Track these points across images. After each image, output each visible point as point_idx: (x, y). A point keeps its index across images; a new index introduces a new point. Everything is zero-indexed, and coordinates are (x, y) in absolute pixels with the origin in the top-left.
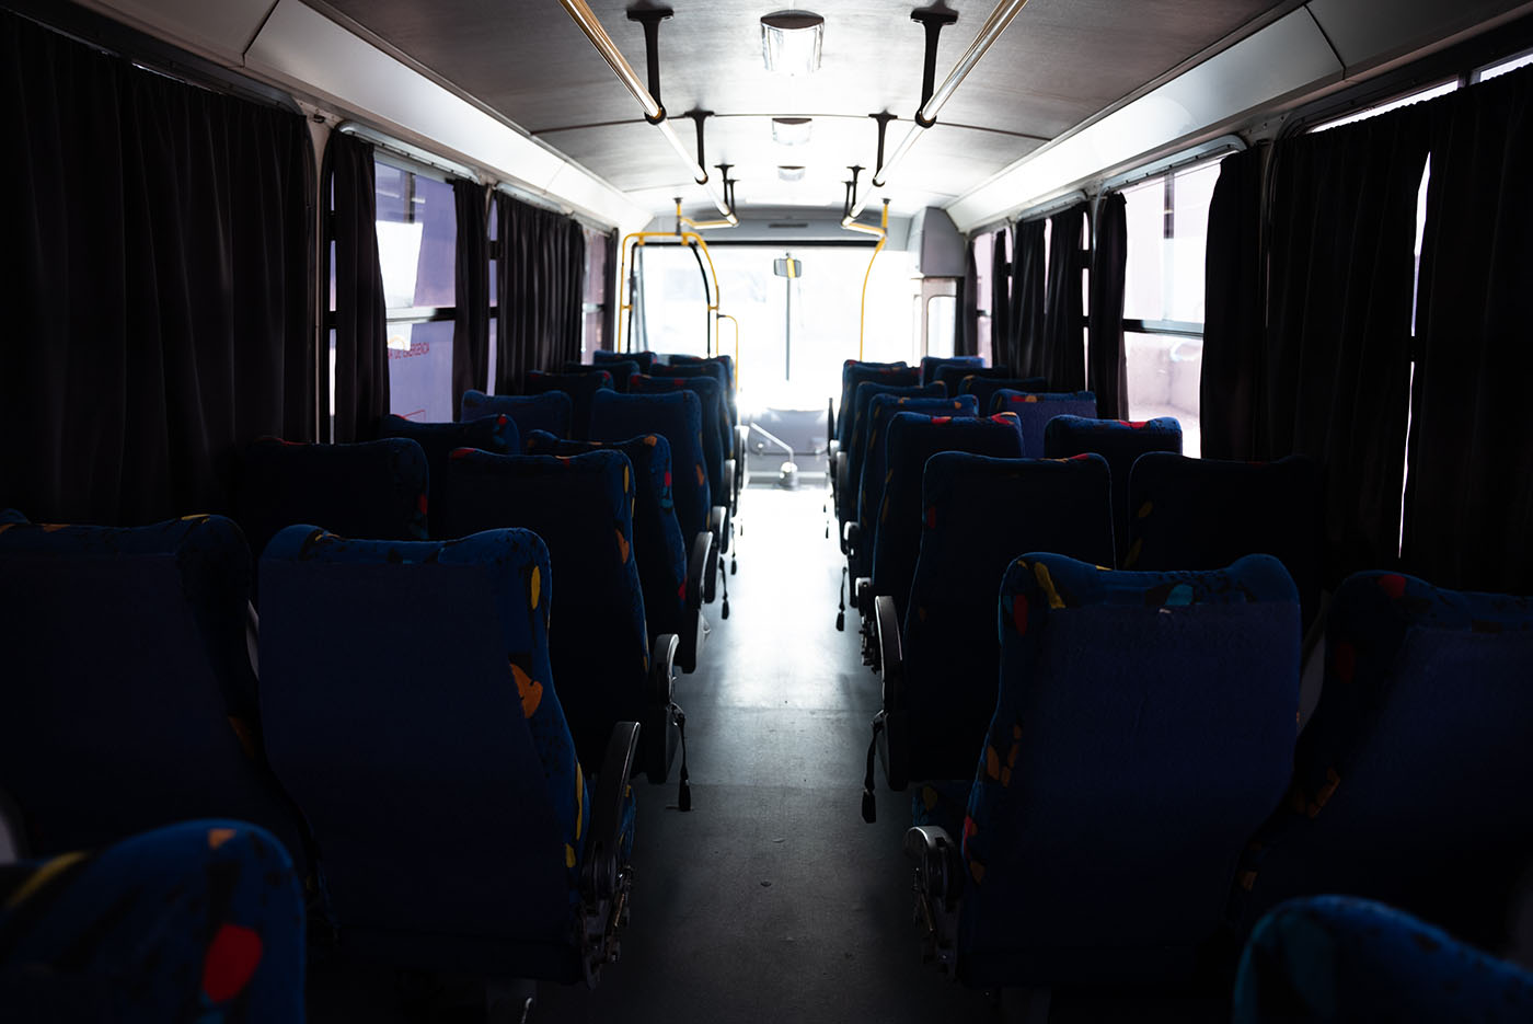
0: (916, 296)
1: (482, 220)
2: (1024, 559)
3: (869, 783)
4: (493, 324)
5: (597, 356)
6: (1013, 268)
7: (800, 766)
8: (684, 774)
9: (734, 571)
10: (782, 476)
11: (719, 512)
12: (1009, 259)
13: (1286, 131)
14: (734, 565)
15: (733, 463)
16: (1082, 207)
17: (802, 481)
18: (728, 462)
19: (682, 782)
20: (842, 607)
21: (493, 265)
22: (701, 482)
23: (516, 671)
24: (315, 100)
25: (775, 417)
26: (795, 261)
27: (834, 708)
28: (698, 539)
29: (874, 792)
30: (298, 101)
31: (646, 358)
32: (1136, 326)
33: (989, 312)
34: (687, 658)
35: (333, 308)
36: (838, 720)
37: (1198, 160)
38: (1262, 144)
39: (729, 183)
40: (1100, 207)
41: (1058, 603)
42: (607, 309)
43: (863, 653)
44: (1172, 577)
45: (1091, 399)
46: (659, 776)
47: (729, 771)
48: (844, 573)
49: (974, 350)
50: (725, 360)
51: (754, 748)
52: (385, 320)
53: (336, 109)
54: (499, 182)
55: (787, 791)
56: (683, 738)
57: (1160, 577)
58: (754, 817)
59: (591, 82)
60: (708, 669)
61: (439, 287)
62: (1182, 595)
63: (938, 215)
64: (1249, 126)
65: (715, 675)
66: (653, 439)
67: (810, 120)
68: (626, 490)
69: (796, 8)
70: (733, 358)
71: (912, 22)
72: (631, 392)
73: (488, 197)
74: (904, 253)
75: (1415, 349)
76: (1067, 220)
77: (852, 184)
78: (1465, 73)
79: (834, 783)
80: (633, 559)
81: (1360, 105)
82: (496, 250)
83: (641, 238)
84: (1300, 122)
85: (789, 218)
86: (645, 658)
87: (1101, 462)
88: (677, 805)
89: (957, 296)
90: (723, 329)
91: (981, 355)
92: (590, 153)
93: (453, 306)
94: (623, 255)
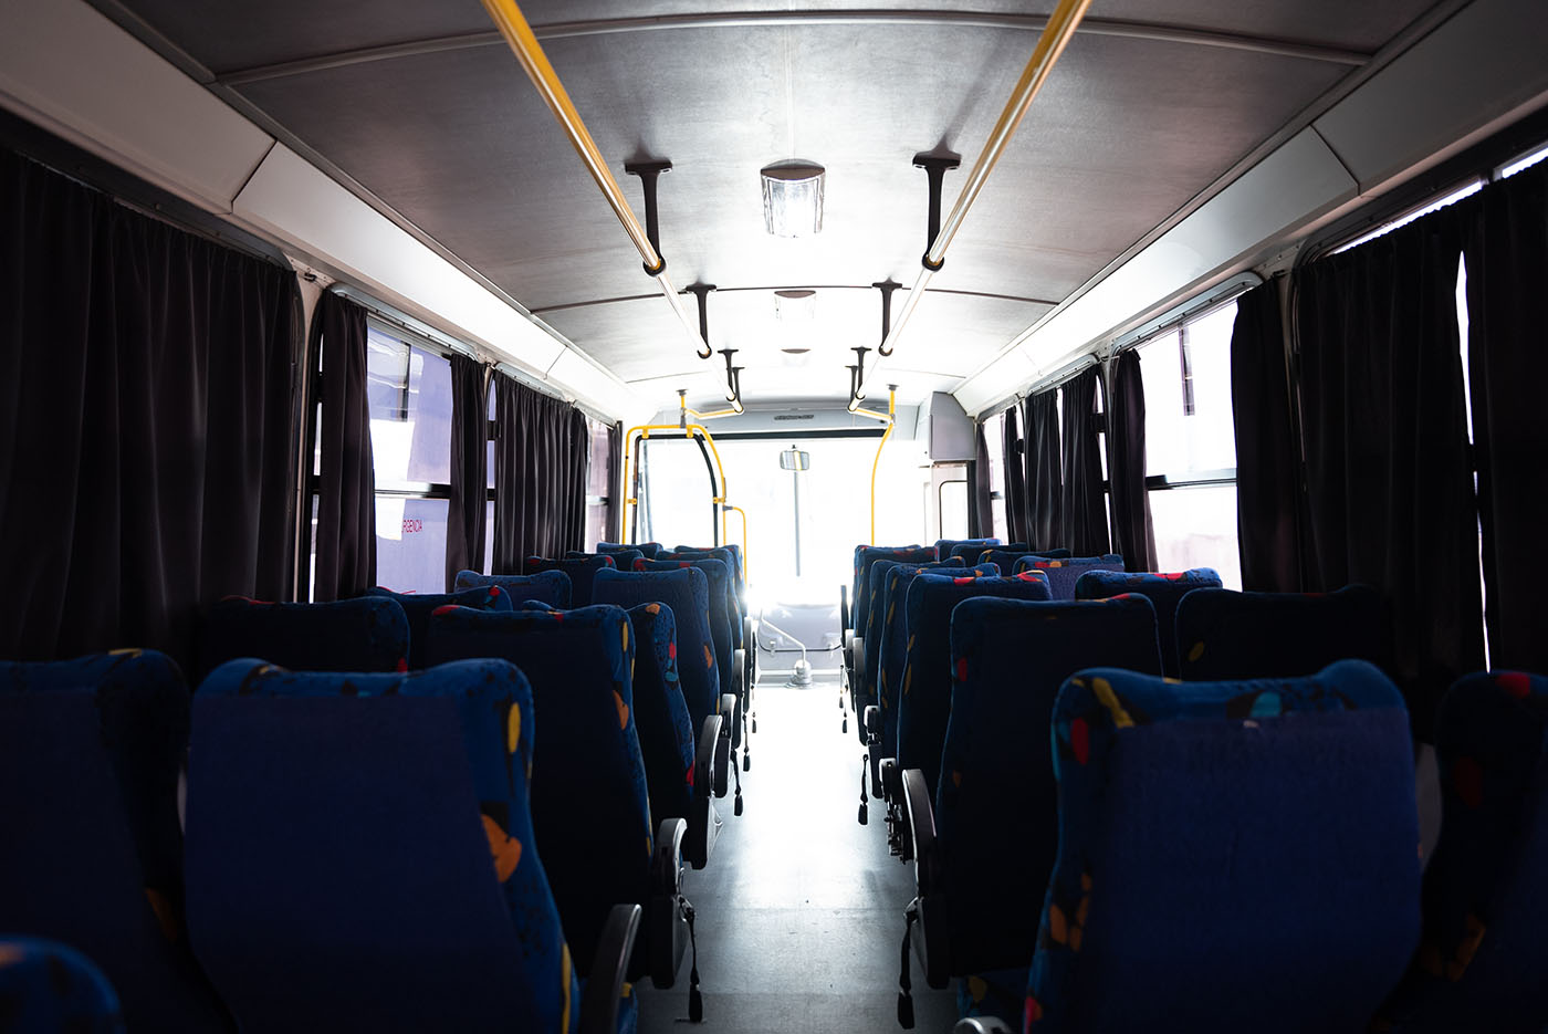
0: (926, 484)
1: (480, 403)
2: (1079, 678)
3: (905, 981)
4: (490, 507)
5: (600, 548)
6: (1026, 446)
7: (825, 970)
8: (695, 979)
9: (746, 768)
10: (795, 672)
11: (730, 698)
12: (1021, 435)
13: (1304, 257)
14: (747, 760)
15: (742, 652)
16: (1095, 370)
17: (816, 679)
18: (738, 651)
19: (693, 988)
20: (864, 798)
21: (491, 446)
22: (710, 665)
23: (489, 825)
24: (307, 257)
25: (786, 614)
26: (801, 453)
27: (861, 907)
28: (707, 721)
29: (911, 992)
30: (289, 258)
31: (651, 549)
32: (1159, 483)
33: (1002, 493)
34: (696, 849)
35: (317, 472)
36: (866, 919)
37: (1212, 303)
38: (1277, 277)
39: (733, 372)
40: (1112, 367)
41: (1124, 721)
42: (611, 503)
43: (890, 842)
44: (1254, 686)
45: (1119, 561)
46: (665, 979)
47: (746, 978)
48: (865, 761)
49: (989, 531)
50: (733, 549)
51: (774, 953)
52: (373, 491)
53: (329, 268)
54: (498, 362)
55: (811, 998)
56: (693, 936)
57: (1240, 688)
58: (775, 1028)
59: (590, 250)
60: (721, 869)
61: (434, 464)
62: (1268, 704)
63: (945, 399)
64: (1263, 260)
65: (726, 877)
66: (655, 607)
67: (814, 292)
68: (625, 649)
69: (797, 157)
70: (741, 550)
71: (914, 168)
72: (636, 570)
73: (486, 376)
74: (912, 442)
75: (1477, 456)
76: (1079, 387)
77: (857, 370)
78: (1487, 173)
79: (864, 987)
80: (633, 726)
81: (1378, 221)
82: (495, 430)
83: (645, 431)
84: (1317, 248)
85: (795, 410)
86: (648, 839)
87: (1144, 601)
88: (688, 1018)
89: (968, 481)
90: (730, 521)
91: (996, 536)
92: (592, 335)
93: (449, 483)
94: (627, 447)
